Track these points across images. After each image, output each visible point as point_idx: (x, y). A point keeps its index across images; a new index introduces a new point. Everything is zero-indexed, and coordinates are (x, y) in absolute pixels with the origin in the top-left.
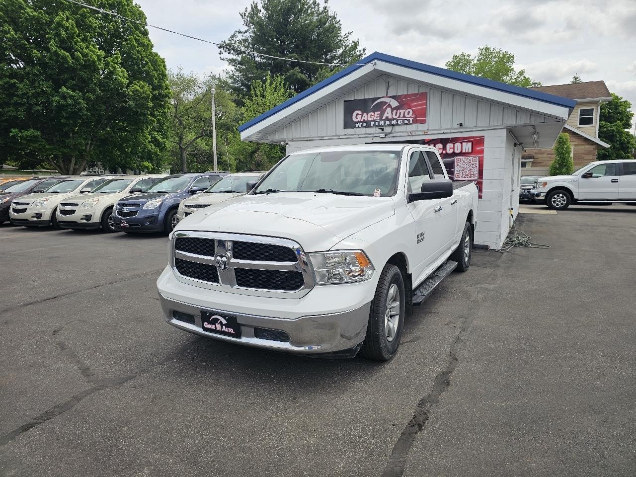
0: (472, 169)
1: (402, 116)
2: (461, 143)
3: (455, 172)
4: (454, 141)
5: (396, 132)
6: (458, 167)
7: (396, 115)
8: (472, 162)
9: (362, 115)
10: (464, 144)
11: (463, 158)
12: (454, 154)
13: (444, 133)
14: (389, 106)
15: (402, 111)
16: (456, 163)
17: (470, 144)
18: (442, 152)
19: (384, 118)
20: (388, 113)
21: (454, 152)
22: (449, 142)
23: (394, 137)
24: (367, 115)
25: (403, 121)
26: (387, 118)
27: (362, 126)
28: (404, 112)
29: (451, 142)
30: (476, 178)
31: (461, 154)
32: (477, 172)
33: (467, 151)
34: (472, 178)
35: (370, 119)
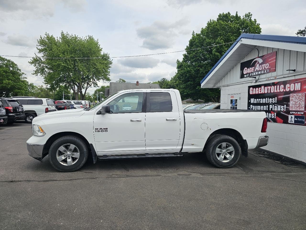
0: (301, 103)
1: (263, 68)
2: (294, 84)
3: (291, 105)
4: (290, 82)
5: (261, 79)
6: (292, 101)
7: (261, 68)
8: (301, 98)
9: (247, 70)
10: (296, 84)
11: (295, 94)
12: (290, 92)
13: (284, 77)
14: (258, 63)
15: (264, 65)
16: (291, 99)
17: (299, 84)
18: (284, 90)
19: (255, 70)
20: (257, 68)
21: (290, 90)
22: (287, 84)
23: (260, 82)
24: (249, 69)
25: (264, 72)
26: (257, 71)
27: (247, 77)
28: (265, 66)
29: (288, 83)
30: (303, 110)
31: (294, 92)
32: (304, 105)
33: (298, 89)
34: (301, 110)
35: (250, 72)
